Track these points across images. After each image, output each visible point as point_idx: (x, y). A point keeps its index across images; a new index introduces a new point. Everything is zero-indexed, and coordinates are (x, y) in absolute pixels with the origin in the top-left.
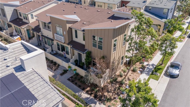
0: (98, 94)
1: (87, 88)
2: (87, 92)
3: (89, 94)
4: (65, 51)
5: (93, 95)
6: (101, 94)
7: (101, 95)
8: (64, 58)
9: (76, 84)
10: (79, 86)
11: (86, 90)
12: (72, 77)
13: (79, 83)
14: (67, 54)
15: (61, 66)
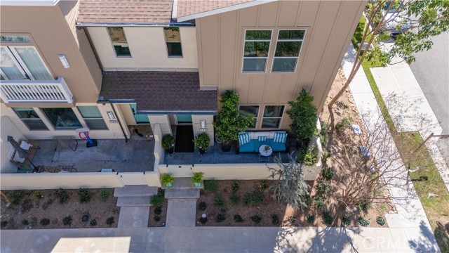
0: (328, 206)
1: (284, 212)
2: (296, 223)
3: (308, 226)
4: (82, 121)
5: (318, 220)
6: (333, 201)
7: (337, 203)
8: (89, 145)
9: (239, 220)
10: (257, 221)
11: (285, 219)
12: (201, 206)
13: (246, 212)
14: (91, 128)
15: (119, 189)
